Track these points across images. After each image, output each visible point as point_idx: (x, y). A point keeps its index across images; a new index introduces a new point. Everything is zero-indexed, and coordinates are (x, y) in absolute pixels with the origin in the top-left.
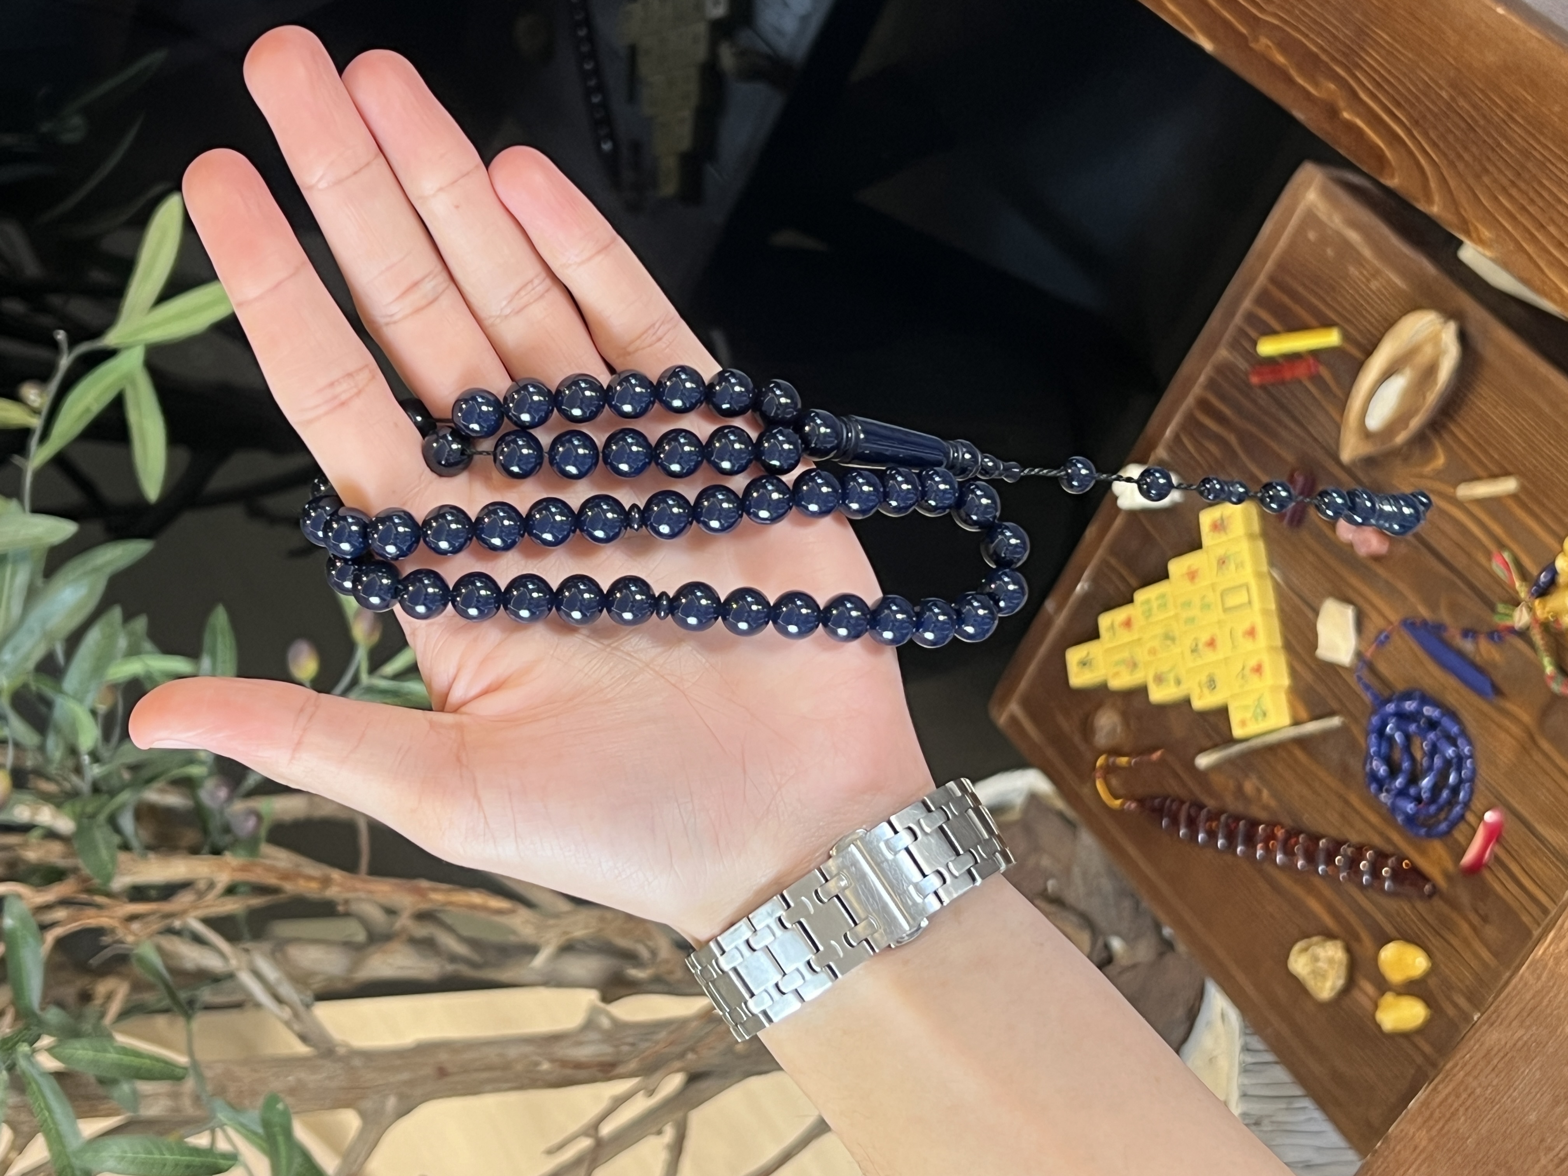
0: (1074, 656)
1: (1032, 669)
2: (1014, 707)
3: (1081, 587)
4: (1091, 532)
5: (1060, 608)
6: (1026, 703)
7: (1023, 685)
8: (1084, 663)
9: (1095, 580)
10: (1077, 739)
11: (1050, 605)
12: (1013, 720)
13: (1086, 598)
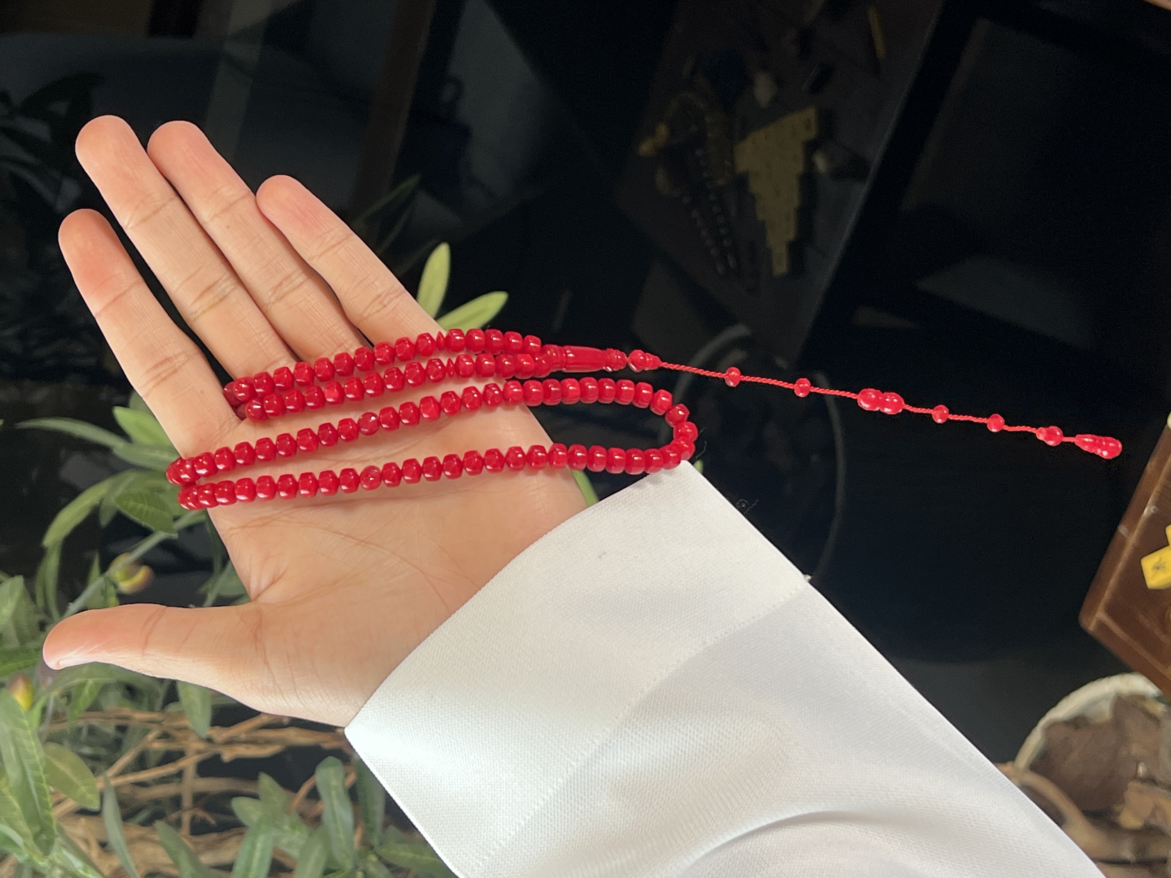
0: (1148, 563)
1: (1113, 582)
2: (1101, 615)
3: (1148, 511)
4: (1151, 466)
5: (1131, 530)
6: (1111, 610)
7: (1107, 595)
8: (1157, 568)
9: (1158, 504)
10: (1157, 632)
11: (1122, 529)
12: (1102, 625)
13: (1152, 518)
